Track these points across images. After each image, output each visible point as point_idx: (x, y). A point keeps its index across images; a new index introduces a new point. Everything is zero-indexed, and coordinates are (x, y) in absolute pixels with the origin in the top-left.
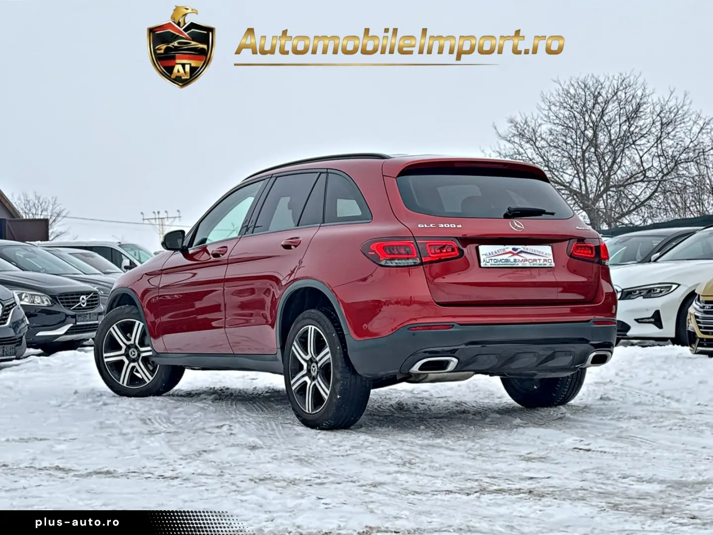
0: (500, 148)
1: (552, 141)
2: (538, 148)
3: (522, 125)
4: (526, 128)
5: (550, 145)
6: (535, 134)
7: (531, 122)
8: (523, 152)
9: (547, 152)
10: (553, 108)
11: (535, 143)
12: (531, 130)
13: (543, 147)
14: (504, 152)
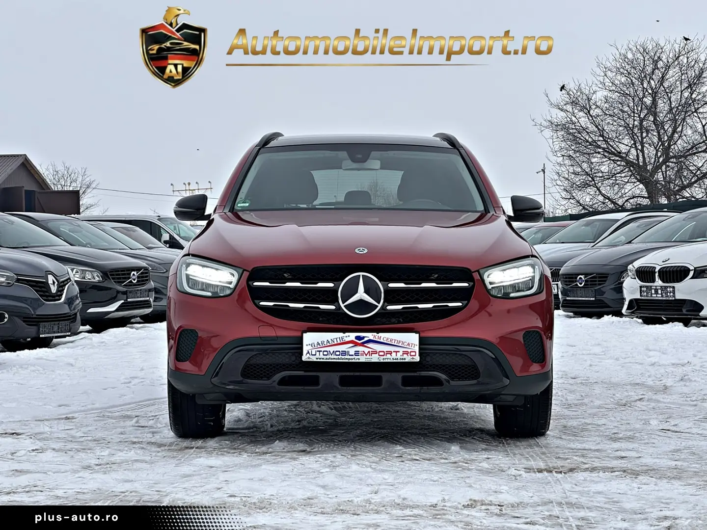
0: (551, 117)
1: (608, 109)
2: (592, 116)
3: (575, 92)
4: (579, 96)
5: (606, 114)
6: (589, 102)
7: (585, 89)
8: (577, 121)
9: (602, 121)
10: (609, 73)
11: (589, 112)
12: (585, 97)
13: (598, 116)
14: (556, 121)
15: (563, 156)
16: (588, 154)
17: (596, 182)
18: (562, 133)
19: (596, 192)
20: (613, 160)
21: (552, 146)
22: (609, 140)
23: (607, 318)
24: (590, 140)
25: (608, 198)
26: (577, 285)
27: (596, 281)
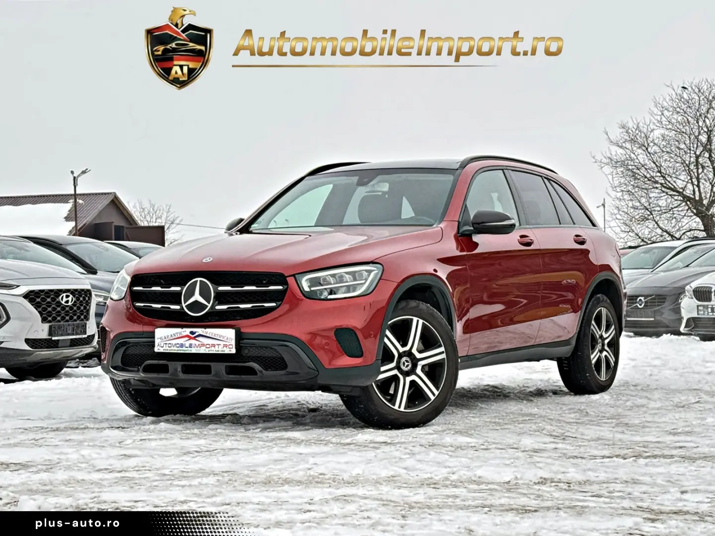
0: (611, 154)
1: (665, 146)
2: (649, 153)
3: (634, 130)
4: (637, 134)
5: (663, 151)
6: (647, 139)
7: (643, 127)
8: (635, 157)
9: (660, 158)
10: (666, 113)
11: (647, 149)
12: (643, 135)
13: (656, 153)
14: (615, 158)
15: (622, 191)
16: (646, 189)
17: (654, 216)
18: (622, 169)
19: (654, 225)
20: (670, 195)
21: (612, 182)
22: (666, 176)
23: (665, 337)
24: (648, 176)
25: (666, 231)
26: (637, 306)
27: (655, 302)
